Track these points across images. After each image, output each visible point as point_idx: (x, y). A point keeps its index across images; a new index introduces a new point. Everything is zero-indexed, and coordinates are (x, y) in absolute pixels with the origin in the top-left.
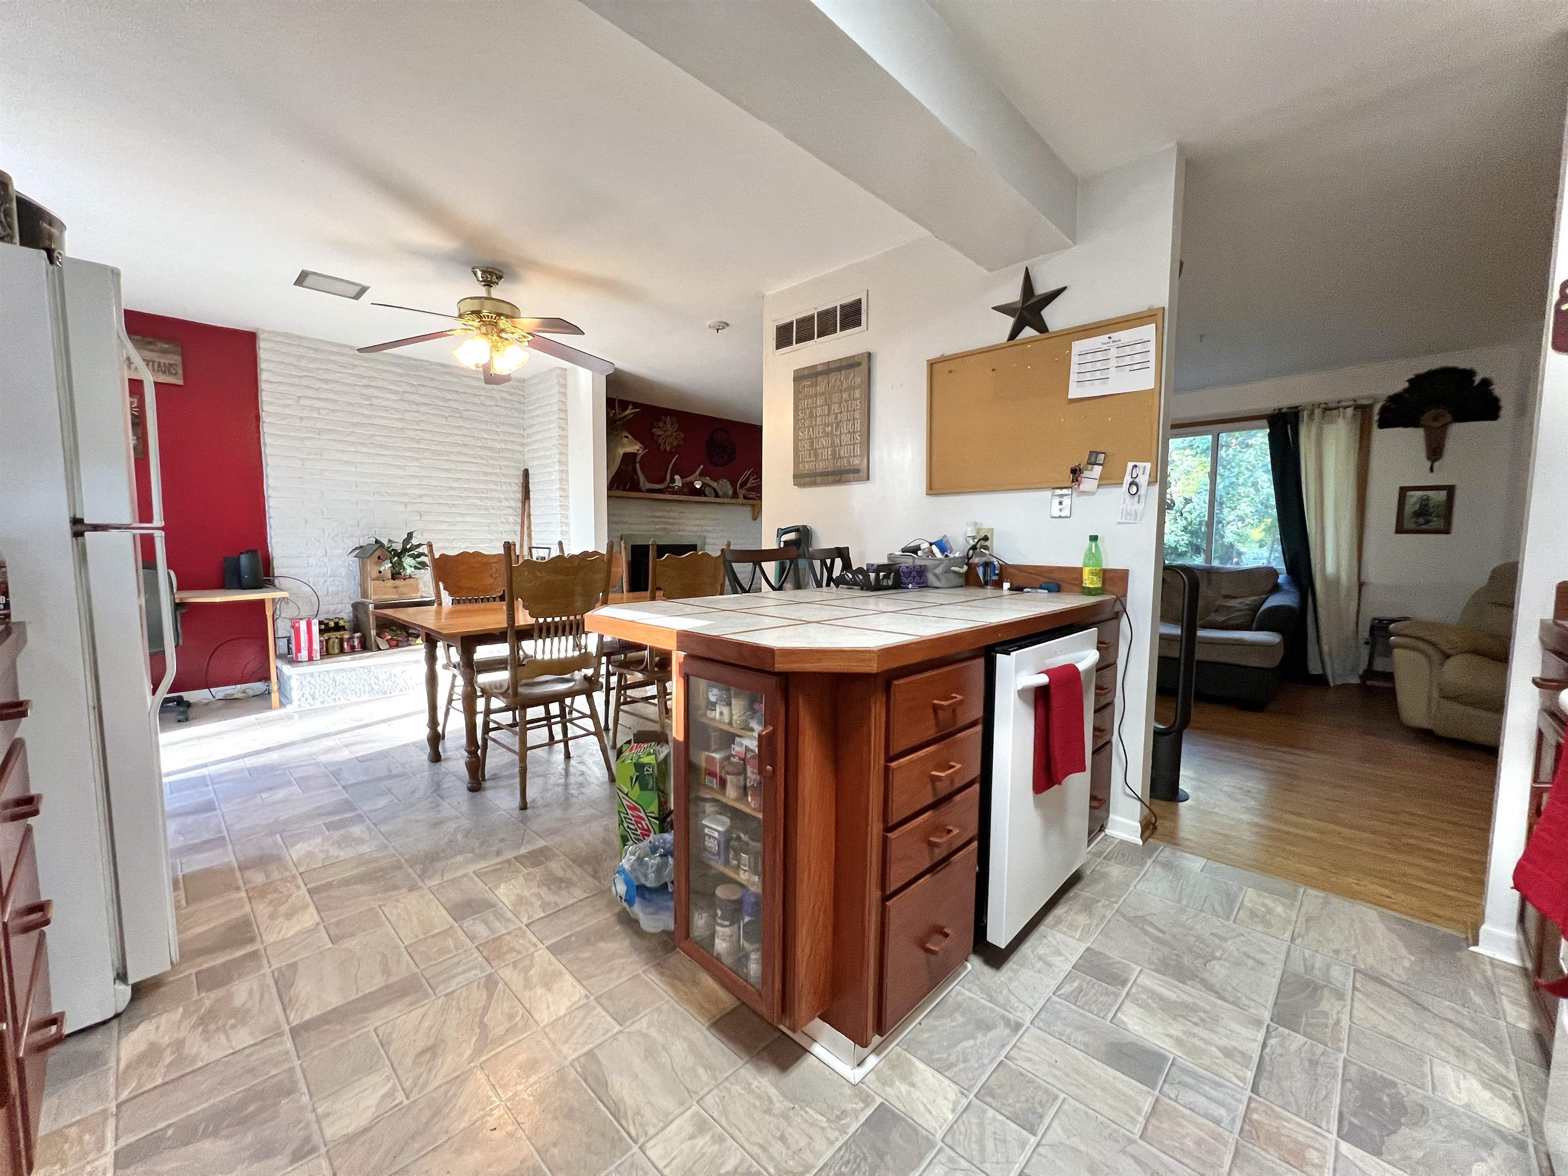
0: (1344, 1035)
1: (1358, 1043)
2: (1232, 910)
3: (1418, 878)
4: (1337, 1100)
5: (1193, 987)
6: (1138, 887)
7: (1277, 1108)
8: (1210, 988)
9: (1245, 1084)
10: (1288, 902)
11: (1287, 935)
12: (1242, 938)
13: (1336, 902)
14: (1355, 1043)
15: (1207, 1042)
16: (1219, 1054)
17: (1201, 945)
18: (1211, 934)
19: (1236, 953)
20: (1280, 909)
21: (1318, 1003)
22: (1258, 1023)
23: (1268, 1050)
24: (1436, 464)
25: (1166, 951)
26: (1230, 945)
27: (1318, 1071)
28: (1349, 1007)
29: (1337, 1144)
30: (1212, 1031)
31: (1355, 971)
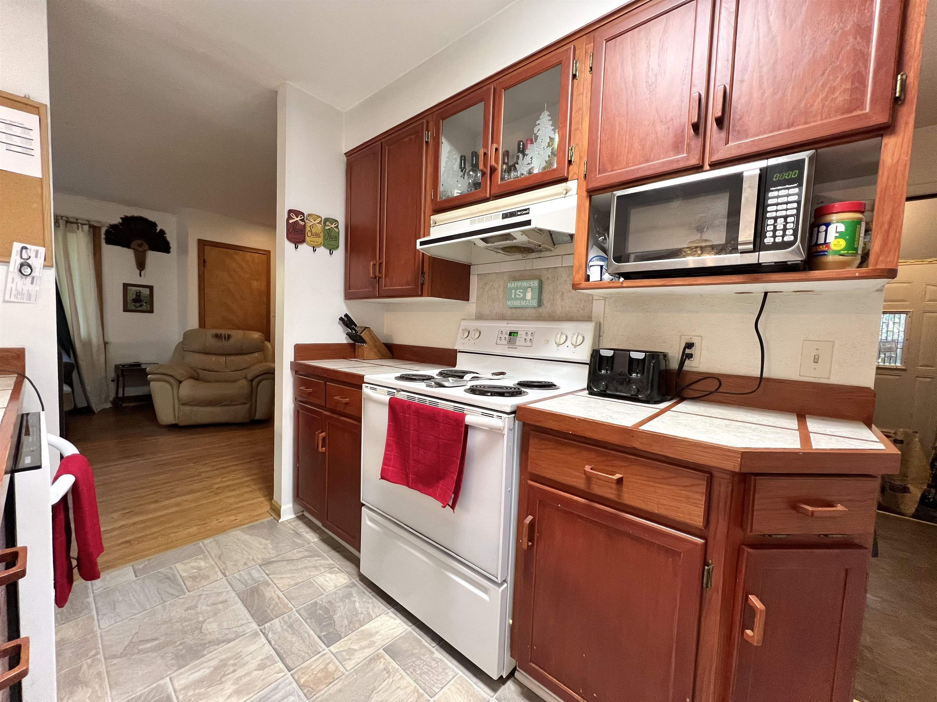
0: (286, 601)
1: (293, 598)
2: (181, 586)
3: (236, 503)
4: (312, 632)
5: (210, 653)
6: (102, 626)
7: (303, 665)
8: (218, 642)
9: (283, 672)
10: (202, 556)
11: (220, 575)
12: (203, 597)
13: (222, 538)
14: (292, 599)
15: (248, 674)
16: (261, 672)
17: (187, 623)
18: (185, 610)
19: (208, 608)
20: (202, 564)
21: (264, 595)
22: (256, 634)
23: (273, 642)
24: (143, 273)
25: (171, 649)
26: (202, 607)
27: (296, 628)
28: (275, 587)
29: (329, 650)
30: (244, 665)
31: (260, 566)
